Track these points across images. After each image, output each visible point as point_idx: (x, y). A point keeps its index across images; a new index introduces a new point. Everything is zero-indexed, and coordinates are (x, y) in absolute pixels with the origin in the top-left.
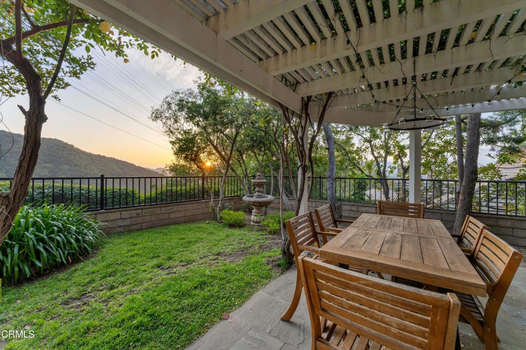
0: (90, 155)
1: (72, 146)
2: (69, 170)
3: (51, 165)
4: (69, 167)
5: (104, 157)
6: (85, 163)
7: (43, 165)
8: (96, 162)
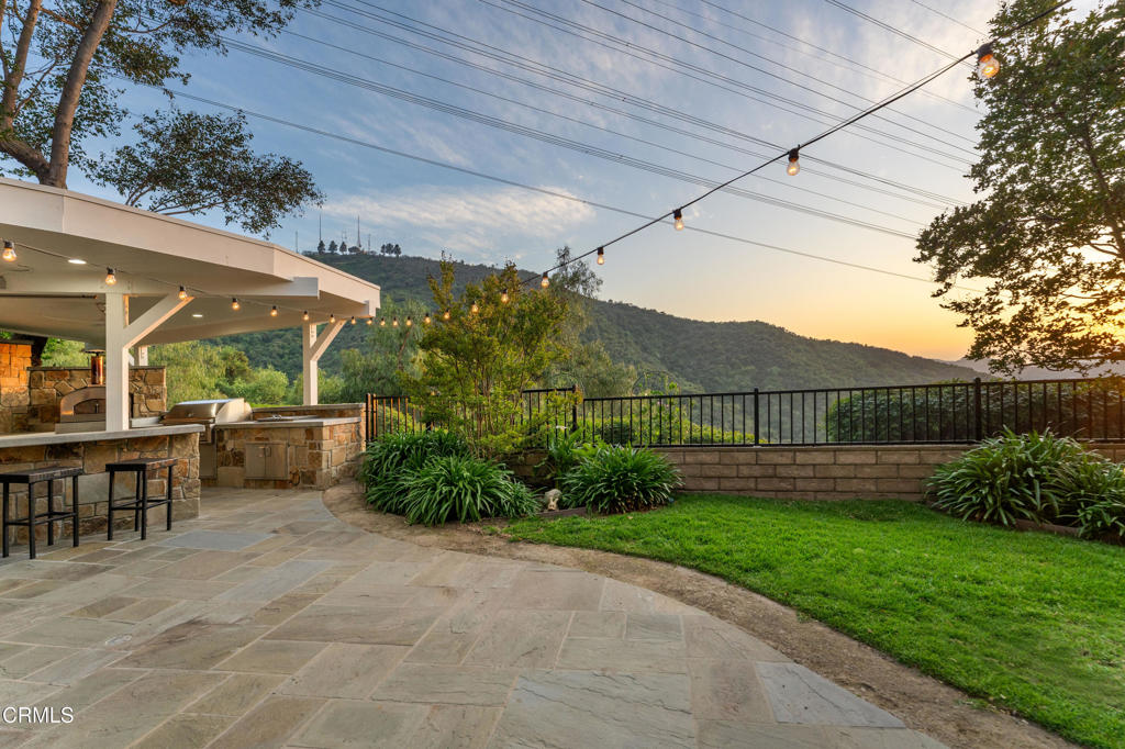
0: (811, 343)
1: (782, 329)
2: (780, 374)
3: (753, 367)
4: (779, 369)
5: (837, 343)
6: (804, 359)
7: (743, 369)
8: (824, 355)
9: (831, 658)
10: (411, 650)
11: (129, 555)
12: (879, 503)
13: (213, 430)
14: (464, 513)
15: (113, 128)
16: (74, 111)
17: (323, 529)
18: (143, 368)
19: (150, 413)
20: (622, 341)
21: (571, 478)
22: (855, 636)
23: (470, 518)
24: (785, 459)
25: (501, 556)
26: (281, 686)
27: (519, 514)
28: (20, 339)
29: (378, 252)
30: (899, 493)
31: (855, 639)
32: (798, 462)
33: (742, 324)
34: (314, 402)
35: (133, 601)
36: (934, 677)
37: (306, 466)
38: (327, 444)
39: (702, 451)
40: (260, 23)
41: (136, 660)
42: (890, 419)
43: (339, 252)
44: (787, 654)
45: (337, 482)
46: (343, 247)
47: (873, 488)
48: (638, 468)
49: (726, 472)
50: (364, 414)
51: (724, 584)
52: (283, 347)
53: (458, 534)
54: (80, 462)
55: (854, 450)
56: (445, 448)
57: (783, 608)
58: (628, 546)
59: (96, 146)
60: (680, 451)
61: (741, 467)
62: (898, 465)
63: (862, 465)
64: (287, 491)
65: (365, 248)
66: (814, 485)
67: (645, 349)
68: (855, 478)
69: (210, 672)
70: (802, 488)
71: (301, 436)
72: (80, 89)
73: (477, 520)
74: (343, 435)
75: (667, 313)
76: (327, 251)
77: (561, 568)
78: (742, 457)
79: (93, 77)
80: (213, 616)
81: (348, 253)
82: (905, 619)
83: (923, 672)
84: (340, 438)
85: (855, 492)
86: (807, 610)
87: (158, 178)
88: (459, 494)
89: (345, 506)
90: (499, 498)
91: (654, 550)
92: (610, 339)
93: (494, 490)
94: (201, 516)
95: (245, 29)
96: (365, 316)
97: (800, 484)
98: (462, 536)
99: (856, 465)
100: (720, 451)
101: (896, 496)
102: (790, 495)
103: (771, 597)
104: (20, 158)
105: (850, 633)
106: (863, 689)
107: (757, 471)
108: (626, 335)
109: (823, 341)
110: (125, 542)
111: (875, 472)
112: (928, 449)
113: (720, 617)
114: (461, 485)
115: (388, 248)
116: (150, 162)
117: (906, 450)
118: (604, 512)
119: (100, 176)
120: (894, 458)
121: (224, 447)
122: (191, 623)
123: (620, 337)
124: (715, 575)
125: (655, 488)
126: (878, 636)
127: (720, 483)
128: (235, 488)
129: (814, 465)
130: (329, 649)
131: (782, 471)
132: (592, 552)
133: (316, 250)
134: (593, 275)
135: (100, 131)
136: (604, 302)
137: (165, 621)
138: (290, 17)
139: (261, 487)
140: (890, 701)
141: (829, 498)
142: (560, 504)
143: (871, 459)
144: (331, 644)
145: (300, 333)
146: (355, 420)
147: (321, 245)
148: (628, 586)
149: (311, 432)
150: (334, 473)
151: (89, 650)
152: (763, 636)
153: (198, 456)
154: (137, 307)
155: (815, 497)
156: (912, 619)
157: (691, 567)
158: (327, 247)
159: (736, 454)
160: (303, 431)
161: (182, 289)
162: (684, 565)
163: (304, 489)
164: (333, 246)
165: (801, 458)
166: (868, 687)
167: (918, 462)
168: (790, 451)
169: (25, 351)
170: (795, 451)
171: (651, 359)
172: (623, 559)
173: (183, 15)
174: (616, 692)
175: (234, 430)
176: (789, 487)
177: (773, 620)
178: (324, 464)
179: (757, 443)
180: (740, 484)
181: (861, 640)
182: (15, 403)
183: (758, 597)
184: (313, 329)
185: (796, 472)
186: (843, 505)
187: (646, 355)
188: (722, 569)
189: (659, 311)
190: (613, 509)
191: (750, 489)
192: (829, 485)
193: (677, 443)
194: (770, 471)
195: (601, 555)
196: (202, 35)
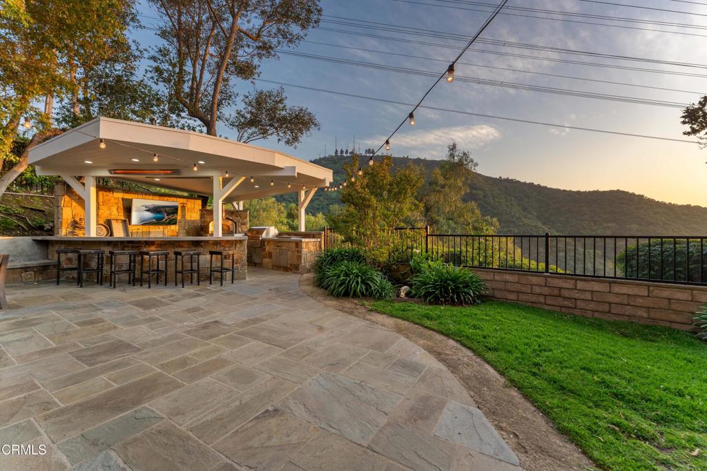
1: (642, 196)
5: (683, 205)
7: (605, 225)
9: (506, 412)
10: (285, 350)
11: (214, 291)
12: (647, 327)
13: (261, 240)
14: (352, 292)
15: (234, 102)
16: (218, 97)
17: (290, 292)
18: (241, 211)
19: (242, 232)
20: (508, 203)
21: (415, 280)
22: (536, 404)
23: (355, 296)
24: (569, 284)
25: (359, 317)
26: (225, 354)
27: (381, 298)
28: (199, 197)
29: (364, 154)
30: (671, 322)
31: (535, 406)
32: (578, 288)
33: (604, 192)
34: (303, 229)
35: (203, 309)
36: (576, 445)
37: (295, 262)
38: (305, 250)
39: (506, 273)
40: (290, 41)
41: (188, 332)
42: (675, 264)
43: (344, 155)
44: (476, 402)
45: (309, 271)
46: (347, 152)
47: (645, 315)
48: (455, 280)
49: (524, 289)
50: (323, 237)
51: (471, 354)
52: (319, 205)
53: (346, 303)
54: (202, 249)
55: (628, 284)
56: (355, 257)
57: (499, 376)
58: (428, 323)
59: (229, 111)
60: (491, 272)
61: (534, 287)
62: (669, 299)
63: (636, 296)
64: (288, 273)
65: (357, 152)
66: (592, 306)
67: (525, 209)
68: (628, 305)
69: (208, 342)
70: (582, 307)
71: (293, 246)
72: (220, 86)
73: (359, 297)
74: (312, 248)
75: (542, 185)
76: (339, 155)
77: (384, 328)
78: (535, 280)
79: (226, 80)
80: (225, 321)
81: (349, 155)
82: (585, 404)
83: (570, 440)
84: (310, 248)
85: (628, 316)
86: (513, 380)
87: (252, 123)
88: (349, 281)
89: (307, 282)
90: (371, 287)
91: (442, 328)
92: (500, 202)
93: (369, 282)
94: (248, 279)
95: (285, 45)
96: (323, 186)
97: (580, 304)
98: (348, 304)
99: (629, 295)
100: (519, 274)
101: (668, 324)
102: (571, 311)
103: (495, 368)
104: (201, 119)
105: (533, 402)
106: (512, 436)
107: (546, 291)
108: (511, 200)
109: (681, 206)
110: (215, 286)
111: (646, 302)
112: (701, 290)
113: (452, 372)
114: (351, 277)
115: (368, 151)
116: (248, 116)
117: (679, 288)
118: (431, 303)
119: (231, 125)
120: (666, 293)
121: (265, 249)
122: (216, 322)
123: (507, 201)
124: (469, 348)
125: (464, 292)
126: (552, 408)
127: (518, 296)
128: (269, 269)
129: (592, 291)
130: (254, 342)
131: (566, 293)
132: (407, 322)
133: (334, 155)
134: (472, 161)
135: (229, 104)
136: (496, 179)
137: (208, 319)
138: (306, 35)
139: (278, 270)
140: (525, 448)
141: (605, 317)
142: (407, 294)
143: (644, 292)
144: (256, 341)
145: (297, 194)
146: (319, 240)
147: (337, 151)
148: (411, 344)
149: (298, 244)
150: (308, 266)
151: (178, 325)
152: (469, 388)
153: (246, 251)
154: (226, 182)
155: (593, 315)
156: (591, 404)
157: (457, 341)
158: (339, 152)
159: (530, 277)
160: (294, 244)
161: (227, 173)
162: (454, 339)
163: (294, 272)
164: (342, 152)
165: (580, 285)
166: (516, 436)
167: (690, 298)
168: (572, 279)
169: (199, 202)
170: (576, 280)
171: (529, 216)
172: (422, 329)
173: (260, 44)
174: (359, 393)
175: (269, 241)
176: (571, 305)
177: (486, 382)
178: (303, 261)
179: (547, 271)
180: (533, 298)
181: (538, 408)
182: (196, 225)
183: (487, 366)
184: (303, 193)
185: (577, 295)
186: (614, 324)
187: (525, 213)
188: (475, 346)
189: (536, 184)
190: (436, 302)
191: (540, 303)
192: (606, 307)
193: (491, 267)
194: (556, 292)
195: (411, 325)
196: (269, 52)
